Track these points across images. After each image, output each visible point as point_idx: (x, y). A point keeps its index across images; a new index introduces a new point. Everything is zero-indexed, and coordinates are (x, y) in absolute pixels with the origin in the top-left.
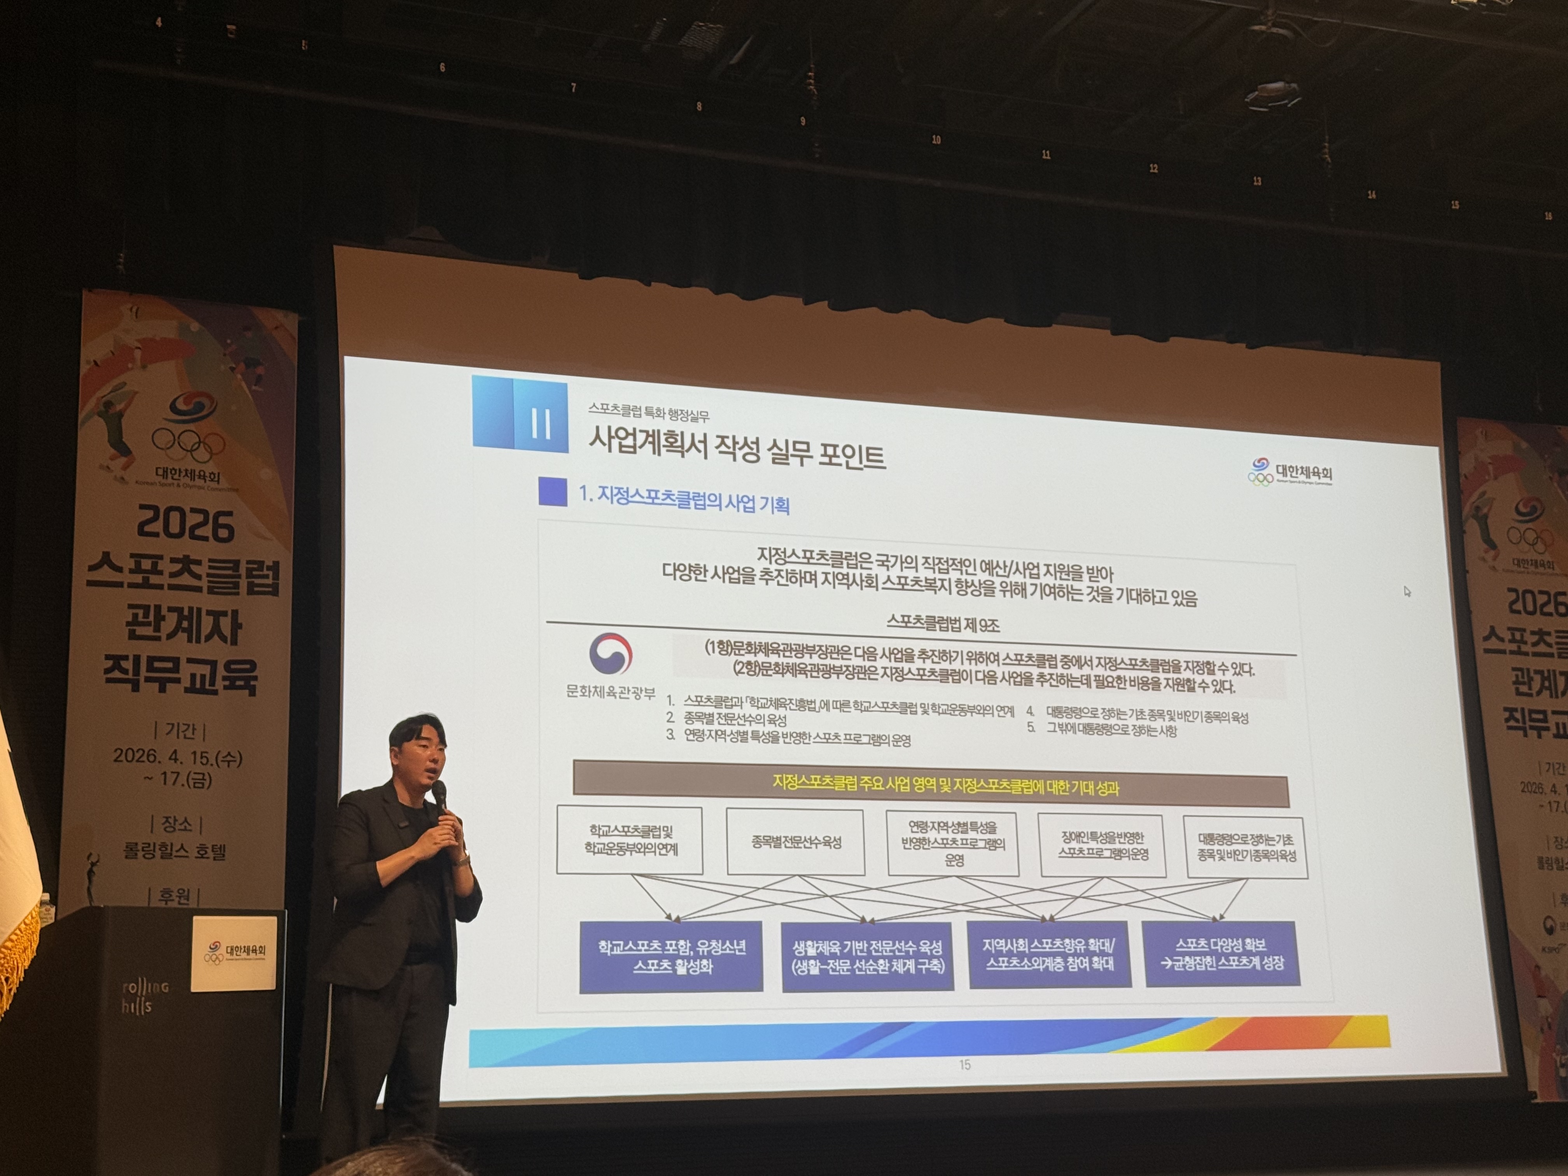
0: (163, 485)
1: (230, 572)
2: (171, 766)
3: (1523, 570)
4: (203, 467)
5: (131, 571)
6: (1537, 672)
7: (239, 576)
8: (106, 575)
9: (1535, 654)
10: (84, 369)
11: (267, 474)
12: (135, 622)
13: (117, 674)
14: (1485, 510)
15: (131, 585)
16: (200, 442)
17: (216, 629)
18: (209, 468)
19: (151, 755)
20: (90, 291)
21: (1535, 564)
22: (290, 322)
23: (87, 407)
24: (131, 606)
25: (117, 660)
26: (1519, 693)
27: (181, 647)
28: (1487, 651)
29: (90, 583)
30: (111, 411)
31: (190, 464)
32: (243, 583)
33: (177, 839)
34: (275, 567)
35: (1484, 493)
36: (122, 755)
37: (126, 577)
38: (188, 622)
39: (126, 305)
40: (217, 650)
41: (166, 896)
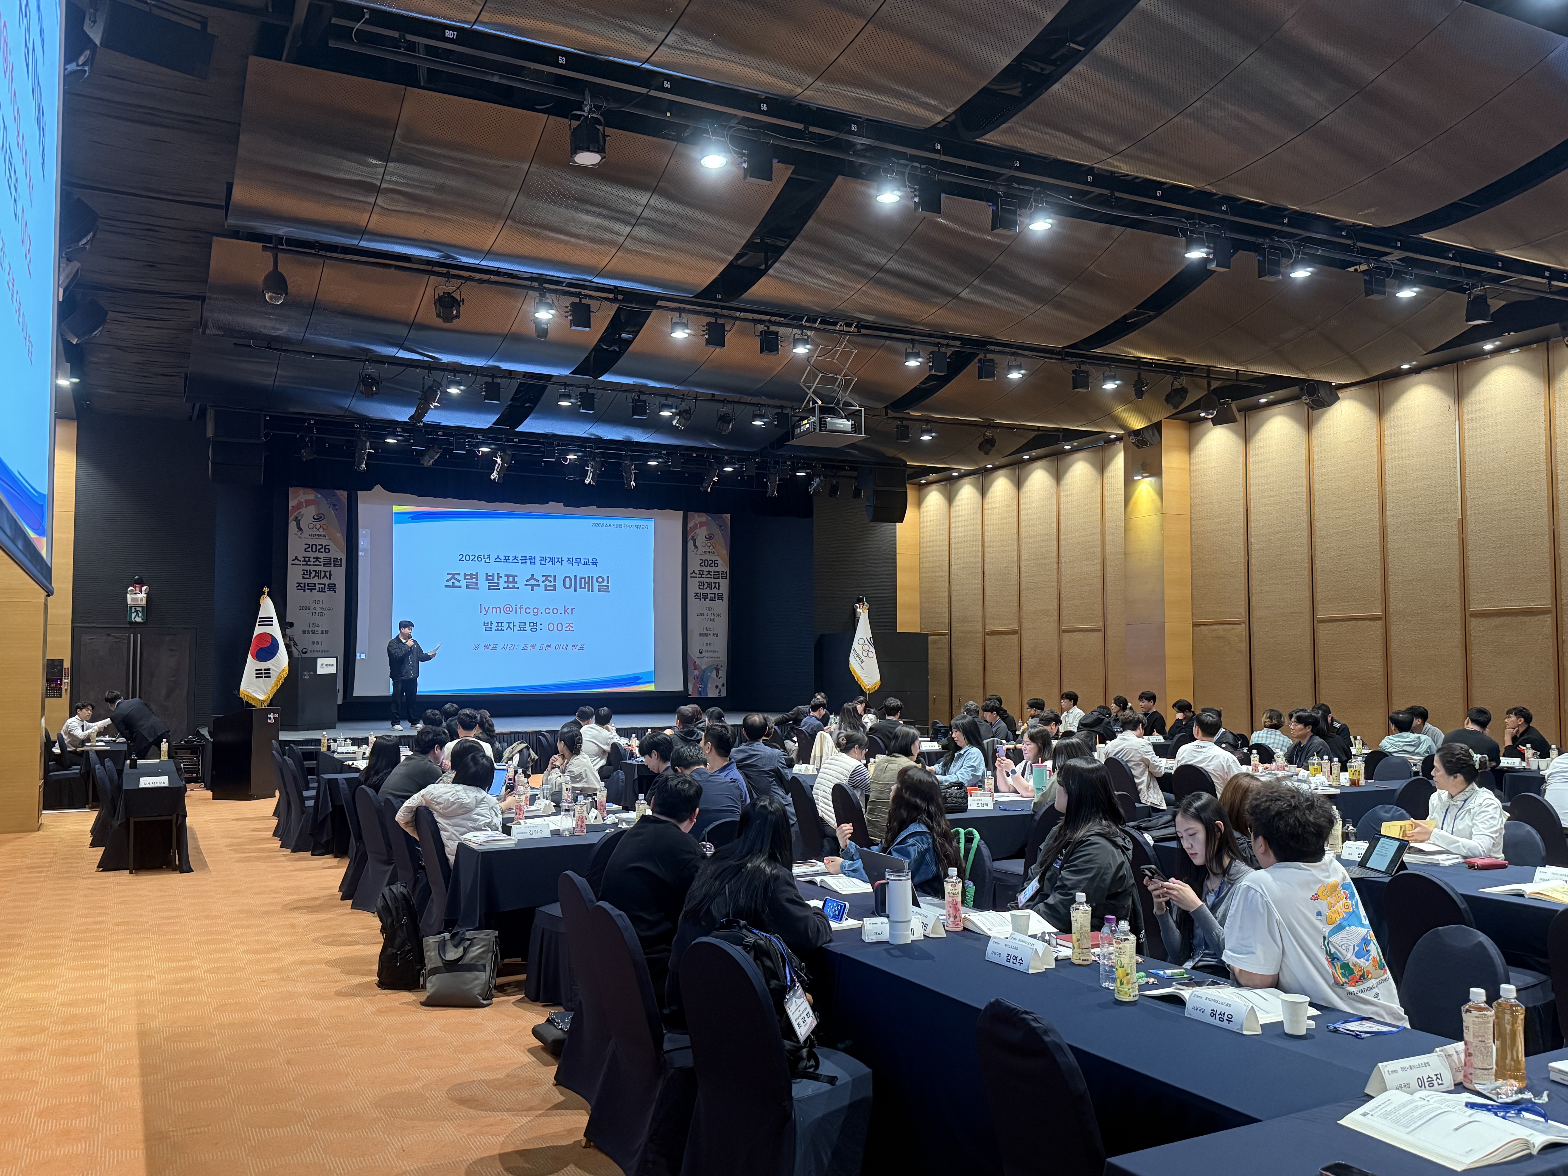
0: (311, 538)
1: (329, 561)
2: (314, 611)
3: (705, 554)
4: (321, 533)
5: (303, 561)
6: (705, 582)
7: (331, 562)
8: (296, 562)
9: (705, 578)
10: (290, 508)
11: (339, 535)
12: (304, 574)
13: (300, 587)
14: (695, 538)
15: (303, 565)
16: (321, 526)
17: (325, 575)
18: (324, 533)
19: (309, 608)
20: (291, 487)
21: (708, 552)
22: (345, 493)
23: (291, 518)
24: (303, 570)
25: (299, 584)
26: (700, 589)
27: (316, 580)
28: (691, 577)
29: (292, 564)
30: (297, 519)
31: (318, 533)
32: (333, 563)
33: (316, 629)
34: (341, 559)
35: (696, 533)
36: (302, 608)
37: (301, 563)
38: (318, 574)
39: (301, 491)
40: (326, 581)
41: (313, 643)
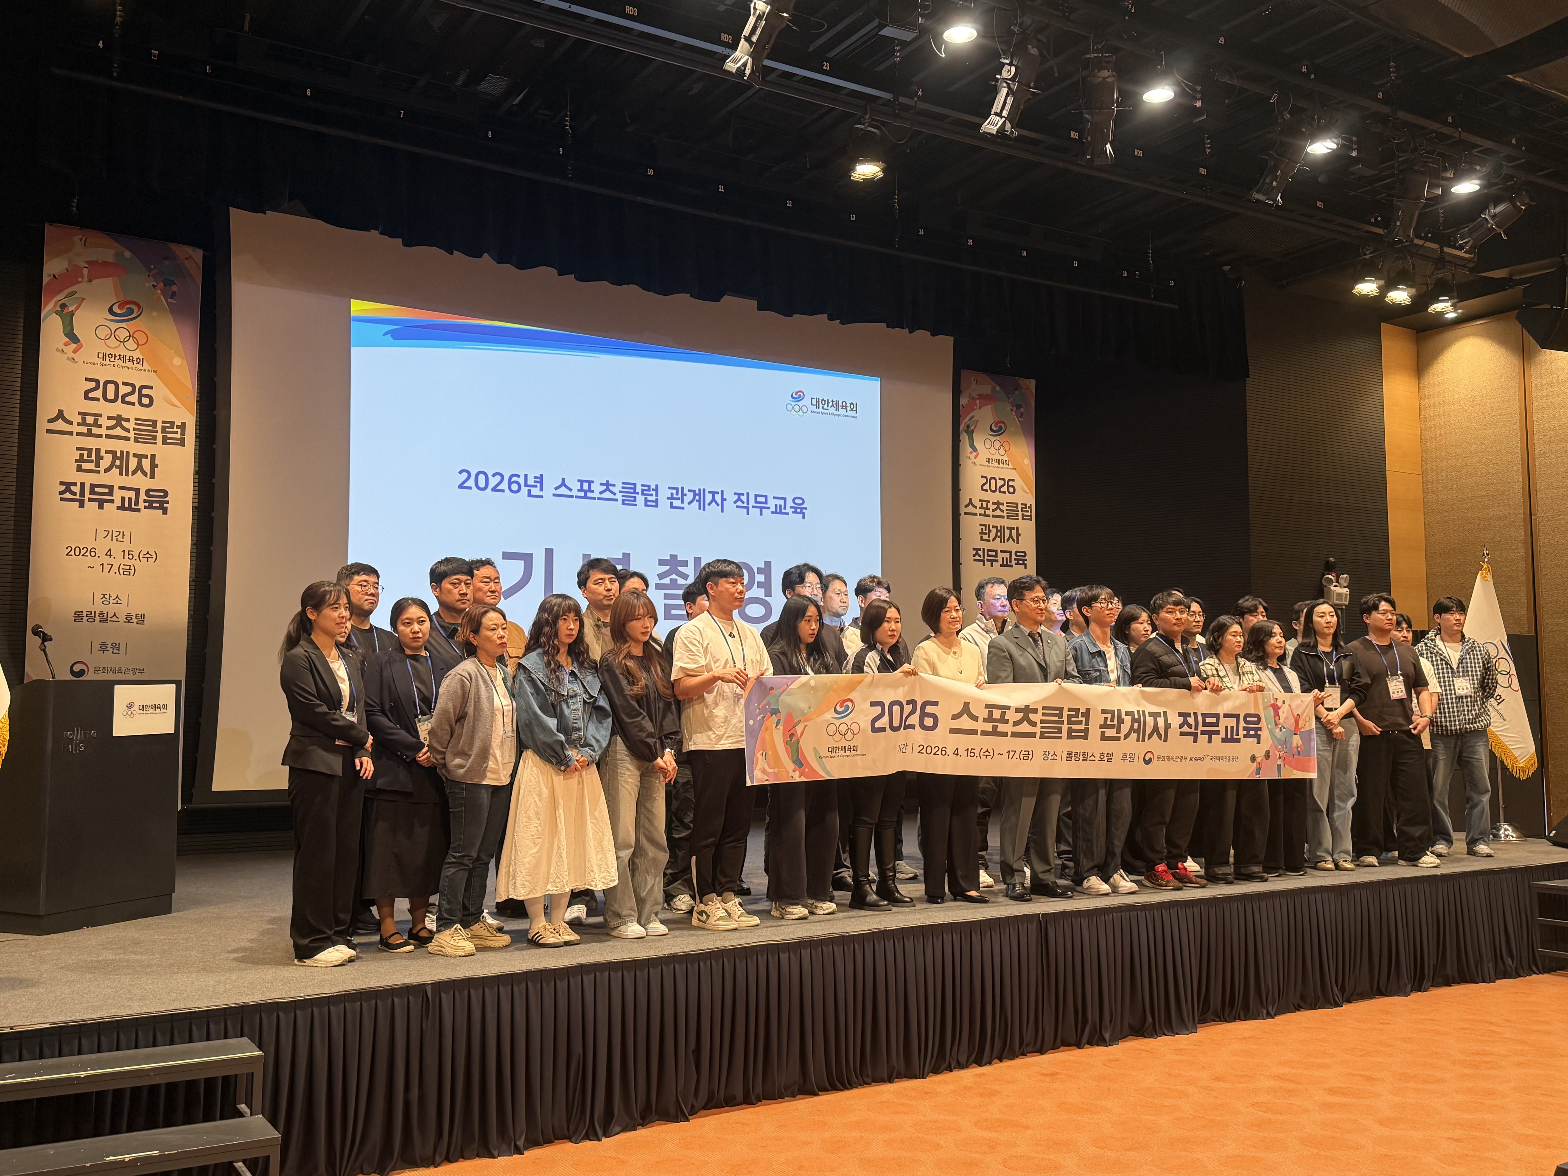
0: (102, 365)
1: (150, 428)
2: (107, 560)
3: (990, 465)
4: (131, 353)
5: (79, 424)
6: (993, 527)
7: (157, 432)
8: (60, 425)
9: (993, 516)
10: (46, 280)
11: (177, 361)
12: (81, 459)
13: (68, 495)
14: (972, 428)
15: (78, 434)
16: (130, 336)
17: (139, 467)
18: (137, 354)
19: (92, 552)
20: (51, 225)
21: (998, 461)
22: (198, 255)
24: (78, 449)
25: (68, 486)
26: (982, 539)
27: (114, 478)
28: (966, 514)
29: (49, 431)
30: (66, 311)
31: (122, 351)
32: (160, 436)
33: (111, 609)
34: (183, 426)
35: (973, 417)
36: (72, 551)
37: (75, 428)
38: (120, 461)
39: (77, 237)
40: (141, 482)
41: (103, 647)
